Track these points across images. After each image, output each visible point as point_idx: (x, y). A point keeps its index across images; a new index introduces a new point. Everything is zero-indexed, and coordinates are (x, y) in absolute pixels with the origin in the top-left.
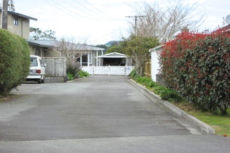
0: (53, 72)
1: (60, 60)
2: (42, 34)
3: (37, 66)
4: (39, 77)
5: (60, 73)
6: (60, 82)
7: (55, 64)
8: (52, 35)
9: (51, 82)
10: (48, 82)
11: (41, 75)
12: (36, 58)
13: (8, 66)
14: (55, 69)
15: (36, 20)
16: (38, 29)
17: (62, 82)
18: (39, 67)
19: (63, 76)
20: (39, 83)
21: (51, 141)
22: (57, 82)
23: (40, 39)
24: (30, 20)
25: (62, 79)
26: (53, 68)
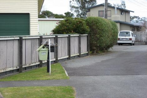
0: (140, 39)
1: (143, 33)
2: (140, 19)
3: (130, 36)
4: (131, 42)
5: (143, 40)
6: (143, 45)
7: (141, 35)
8: (145, 20)
9: (138, 45)
10: (136, 45)
11: (132, 41)
12: (129, 32)
13: (101, 36)
14: (141, 38)
15: (133, 12)
16: (138, 17)
17: (144, 45)
18: (131, 37)
19: (145, 42)
20: (131, 45)
21: (100, 77)
22: (142, 45)
23: (139, 22)
24: (130, 12)
25: (144, 43)
26: (140, 37)
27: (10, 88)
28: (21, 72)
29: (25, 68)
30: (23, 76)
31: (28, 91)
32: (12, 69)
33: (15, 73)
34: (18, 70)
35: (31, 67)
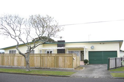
27: (114, 73)
28: (116, 68)
29: (117, 67)
30: (117, 70)
31: (120, 74)
32: (113, 67)
33: (114, 69)
34: (115, 68)
35: (119, 67)
